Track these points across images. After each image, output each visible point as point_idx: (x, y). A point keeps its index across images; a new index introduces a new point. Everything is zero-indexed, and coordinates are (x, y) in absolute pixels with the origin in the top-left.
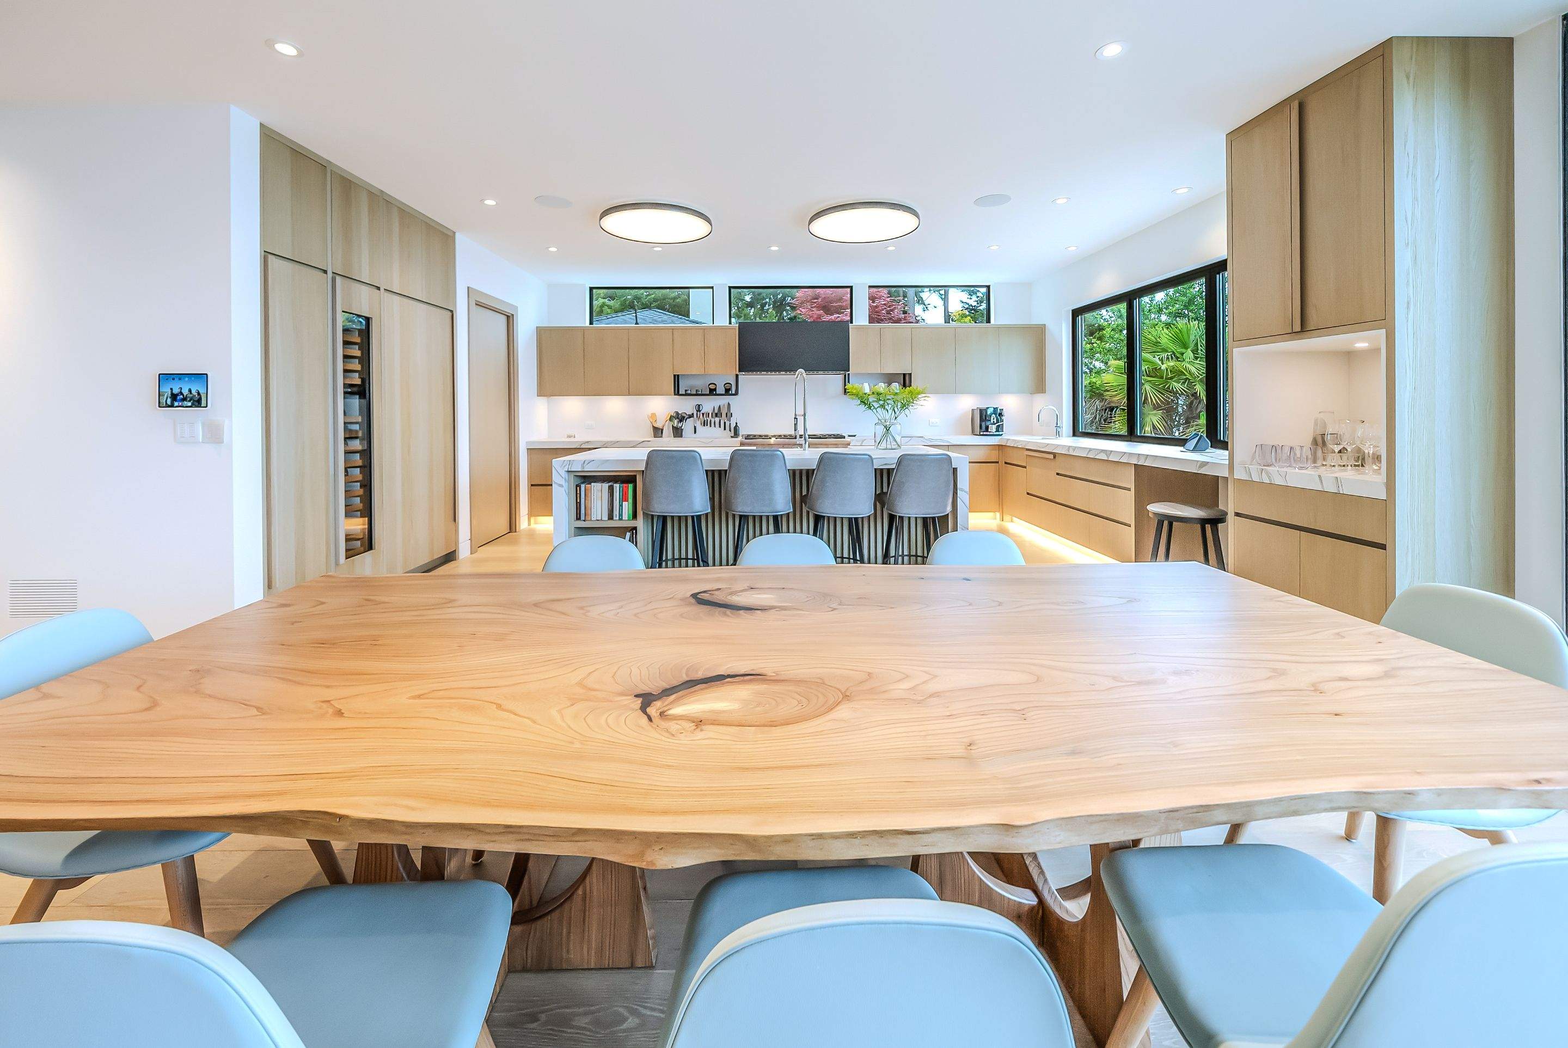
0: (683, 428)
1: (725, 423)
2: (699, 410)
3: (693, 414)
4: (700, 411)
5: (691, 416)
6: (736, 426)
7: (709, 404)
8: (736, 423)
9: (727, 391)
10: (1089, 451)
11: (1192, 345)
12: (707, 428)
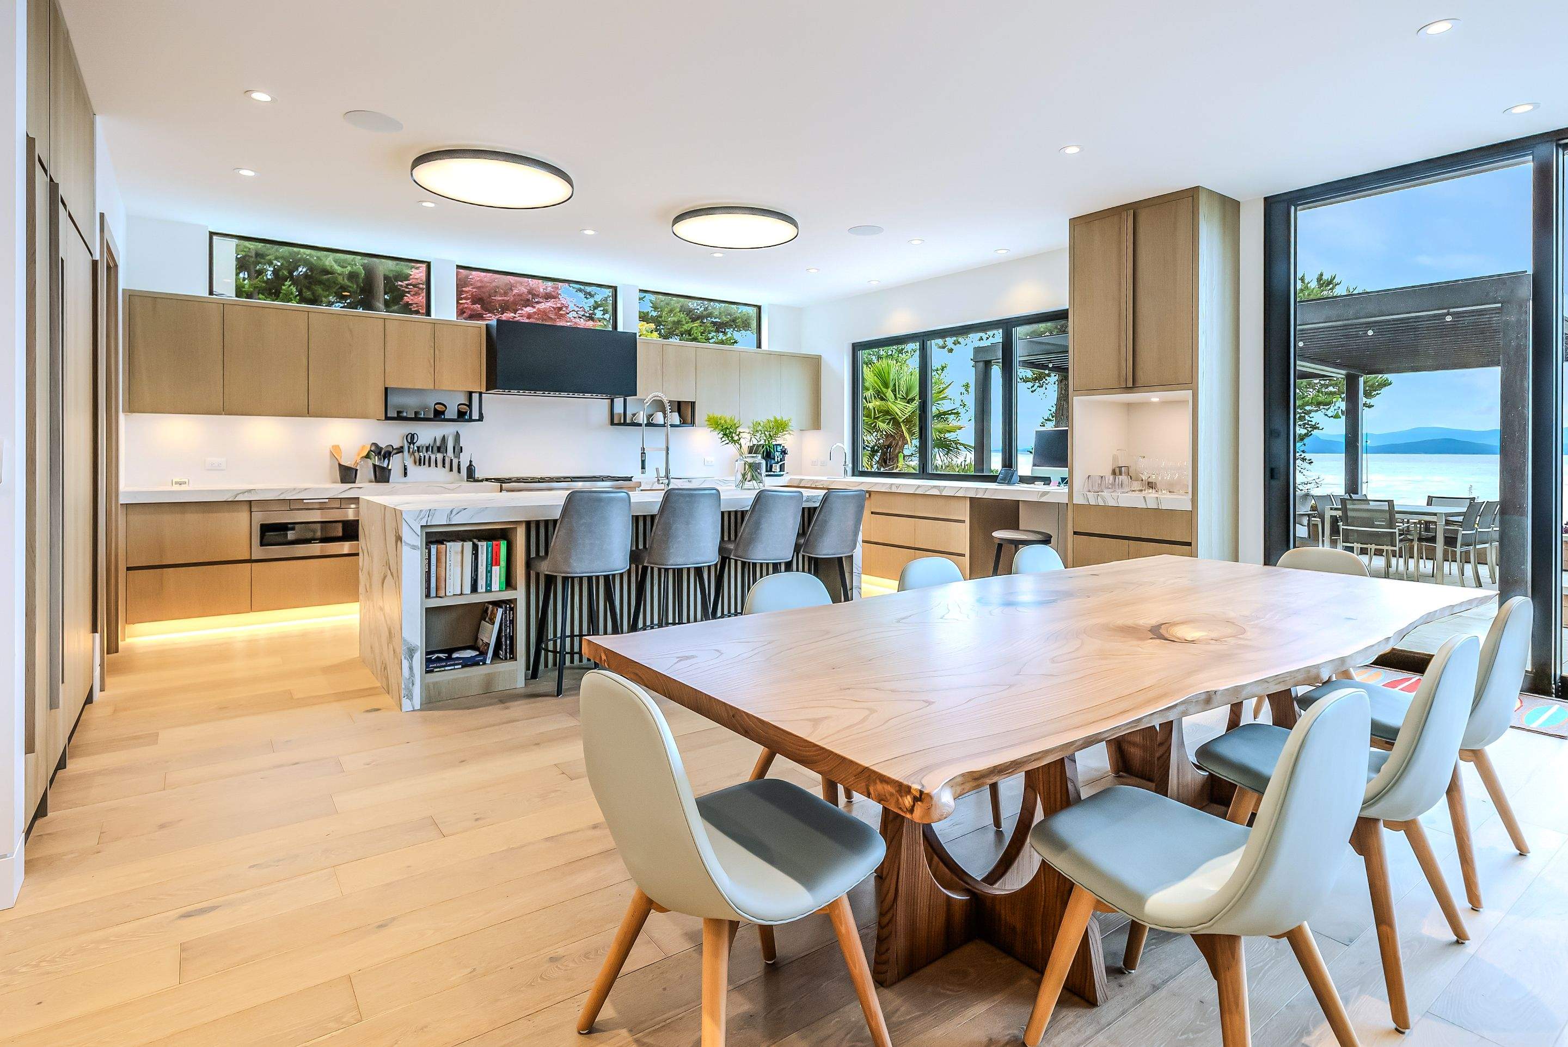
0: (390, 468)
1: (451, 460)
2: (412, 442)
3: (402, 447)
4: (414, 444)
5: (400, 450)
6: (471, 465)
7: (427, 434)
8: (471, 461)
9: (462, 416)
10: (918, 487)
11: (891, 385)
12: (424, 469)
